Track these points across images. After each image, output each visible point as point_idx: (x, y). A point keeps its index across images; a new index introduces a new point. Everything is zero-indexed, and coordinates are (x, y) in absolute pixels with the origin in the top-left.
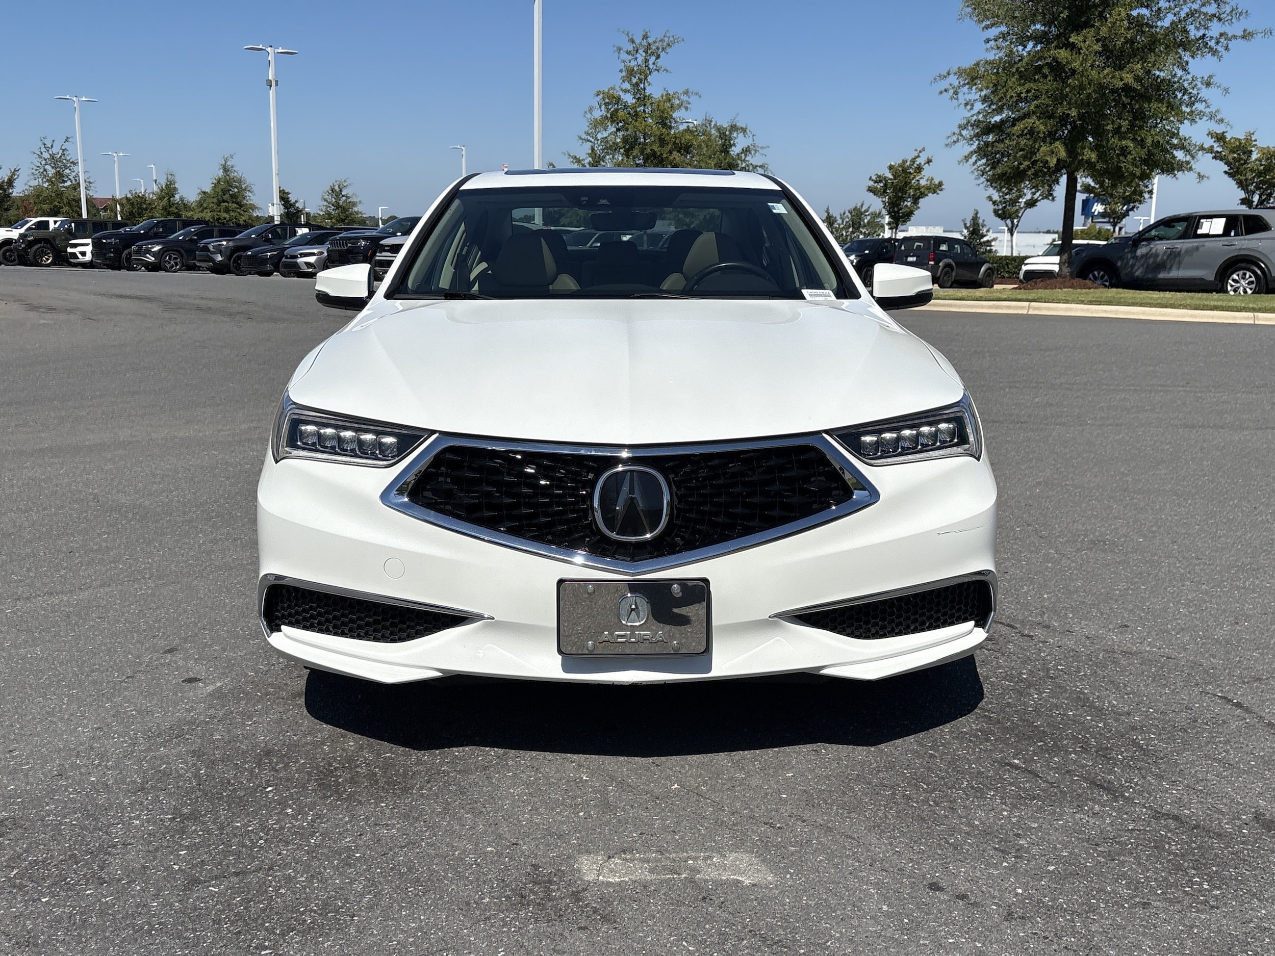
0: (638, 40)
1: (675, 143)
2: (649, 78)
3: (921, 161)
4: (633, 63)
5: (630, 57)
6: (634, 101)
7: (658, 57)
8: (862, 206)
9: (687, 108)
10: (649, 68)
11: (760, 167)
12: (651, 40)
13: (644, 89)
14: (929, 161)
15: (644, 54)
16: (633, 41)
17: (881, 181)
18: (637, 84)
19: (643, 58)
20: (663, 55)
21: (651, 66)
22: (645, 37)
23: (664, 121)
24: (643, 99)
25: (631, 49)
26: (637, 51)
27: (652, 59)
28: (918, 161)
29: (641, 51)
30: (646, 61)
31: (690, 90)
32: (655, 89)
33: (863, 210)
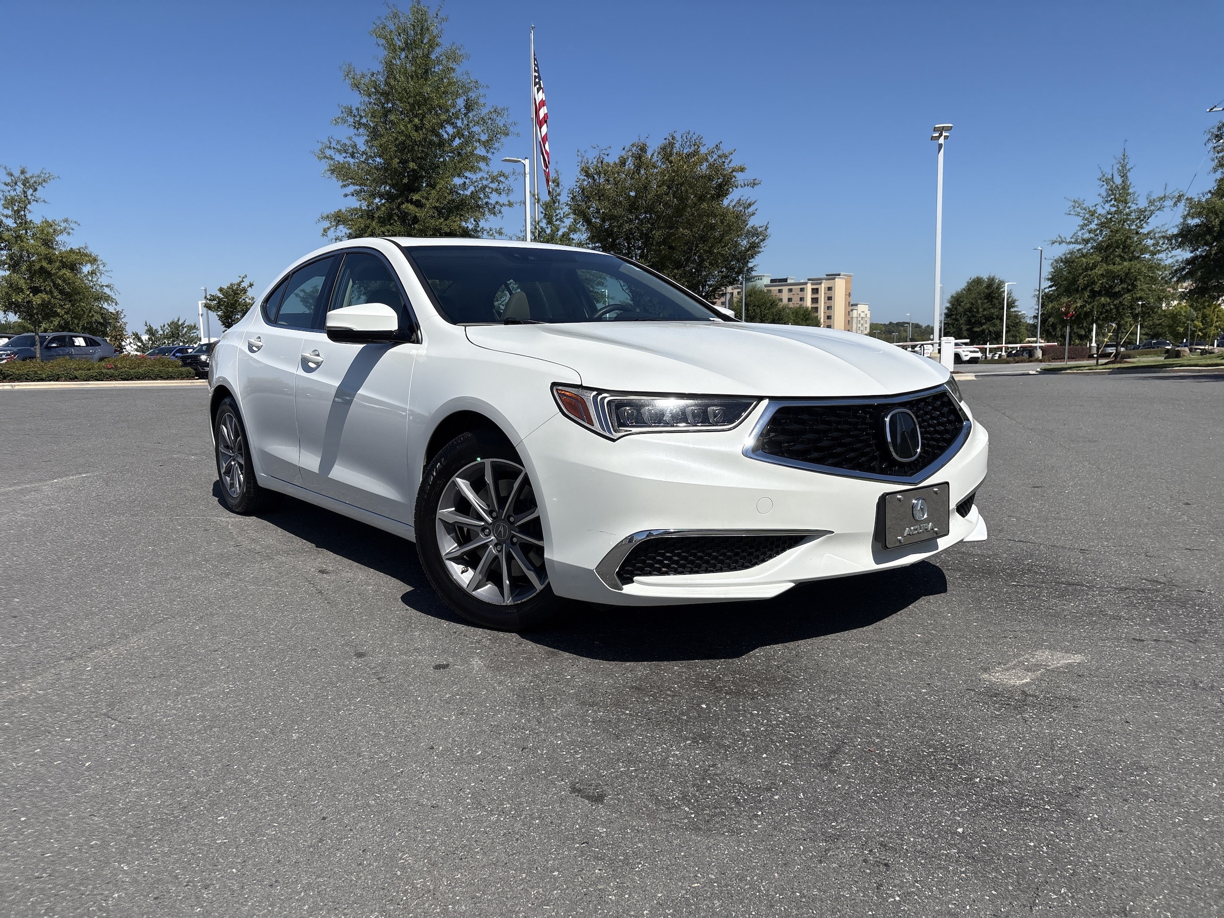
0: (17, 173)
1: (61, 261)
2: (29, 207)
3: (244, 285)
4: (13, 193)
5: (9, 188)
6: (15, 225)
7: (35, 190)
8: (178, 320)
9: (69, 233)
10: (28, 199)
11: (106, 286)
12: (28, 176)
13: (25, 216)
14: (251, 285)
15: (22, 186)
16: (11, 175)
17: (214, 300)
18: (18, 211)
19: (21, 190)
20: (39, 188)
21: (29, 197)
22: (23, 172)
23: (47, 243)
24: (24, 224)
25: (10, 181)
26: (16, 184)
27: (30, 192)
28: (243, 285)
29: (19, 184)
30: (25, 192)
31: (70, 220)
32: (36, 215)
33: (180, 323)
